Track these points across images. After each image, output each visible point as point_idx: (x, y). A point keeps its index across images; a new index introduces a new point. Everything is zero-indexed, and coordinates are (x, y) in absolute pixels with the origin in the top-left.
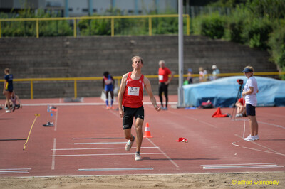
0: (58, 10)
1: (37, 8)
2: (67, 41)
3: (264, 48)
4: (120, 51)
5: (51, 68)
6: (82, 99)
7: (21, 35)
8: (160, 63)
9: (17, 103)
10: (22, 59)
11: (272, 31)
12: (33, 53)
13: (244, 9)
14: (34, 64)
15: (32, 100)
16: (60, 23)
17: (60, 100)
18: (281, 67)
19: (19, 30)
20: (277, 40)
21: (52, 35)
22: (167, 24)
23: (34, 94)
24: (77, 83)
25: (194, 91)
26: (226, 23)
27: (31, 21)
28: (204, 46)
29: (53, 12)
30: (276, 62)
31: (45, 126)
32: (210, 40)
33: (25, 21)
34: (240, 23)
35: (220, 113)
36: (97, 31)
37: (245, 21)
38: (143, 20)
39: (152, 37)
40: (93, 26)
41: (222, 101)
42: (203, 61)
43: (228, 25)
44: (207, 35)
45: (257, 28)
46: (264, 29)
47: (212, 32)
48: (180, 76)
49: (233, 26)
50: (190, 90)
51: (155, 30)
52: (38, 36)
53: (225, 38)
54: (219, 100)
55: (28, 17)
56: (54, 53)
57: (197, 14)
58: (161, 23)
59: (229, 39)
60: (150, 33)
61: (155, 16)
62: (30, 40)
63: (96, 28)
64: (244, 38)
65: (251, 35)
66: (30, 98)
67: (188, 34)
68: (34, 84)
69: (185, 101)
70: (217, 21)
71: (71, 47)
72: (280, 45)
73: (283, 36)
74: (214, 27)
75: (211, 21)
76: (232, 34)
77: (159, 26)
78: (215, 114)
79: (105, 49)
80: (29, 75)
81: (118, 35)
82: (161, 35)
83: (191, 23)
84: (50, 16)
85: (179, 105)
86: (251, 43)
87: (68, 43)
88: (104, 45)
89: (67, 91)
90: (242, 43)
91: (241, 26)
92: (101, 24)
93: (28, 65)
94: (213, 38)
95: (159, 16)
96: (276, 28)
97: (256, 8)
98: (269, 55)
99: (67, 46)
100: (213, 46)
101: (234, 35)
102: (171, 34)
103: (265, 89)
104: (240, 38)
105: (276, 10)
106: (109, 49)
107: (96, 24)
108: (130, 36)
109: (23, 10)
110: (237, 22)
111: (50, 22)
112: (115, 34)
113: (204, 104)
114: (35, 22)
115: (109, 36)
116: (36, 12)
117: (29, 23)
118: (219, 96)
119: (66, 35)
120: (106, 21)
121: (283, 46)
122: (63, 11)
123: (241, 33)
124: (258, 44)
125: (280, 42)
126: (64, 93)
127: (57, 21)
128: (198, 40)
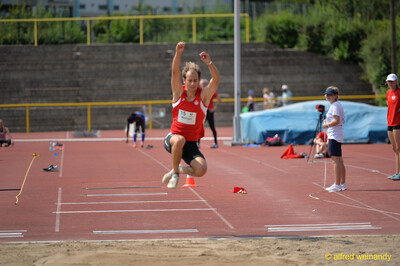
0: (65, 7)
1: (35, 4)
2: (78, 51)
3: (354, 61)
4: (152, 65)
5: (55, 89)
6: (98, 133)
7: (13, 42)
9: (7, 138)
10: (14, 76)
11: (365, 36)
12: (29, 67)
13: (325, 5)
14: (31, 83)
15: (28, 134)
16: (67, 26)
17: (68, 133)
18: (379, 87)
19: (9, 35)
20: (373, 50)
21: (56, 43)
22: (218, 27)
23: (31, 126)
24: (91, 109)
25: (256, 122)
26: (301, 26)
27: (27, 23)
28: (270, 58)
29: (57, 10)
30: (371, 81)
31: (46, 170)
32: (279, 49)
33: (19, 23)
34: (321, 26)
35: (292, 152)
36: (119, 36)
37: (328, 23)
38: (184, 22)
39: (197, 44)
40: (114, 30)
41: (295, 136)
42: (269, 78)
43: (304, 29)
44: (274, 42)
45: (344, 32)
46: (354, 34)
47: (281, 38)
48: (236, 100)
49: (310, 29)
50: (250, 121)
51: (201, 36)
52: (36, 44)
53: (300, 46)
54: (291, 134)
55: (23, 18)
56: (59, 67)
57: (259, 12)
58: (210, 25)
59: (305, 48)
60: (194, 40)
61: (201, 16)
62: (25, 49)
63: (117, 33)
64: (325, 47)
65: (336, 42)
66: (25, 131)
67: (248, 41)
68: (31, 111)
69: (244, 135)
70: (288, 23)
71: (83, 60)
72: (377, 57)
73: (380, 44)
74: (284, 31)
75: (280, 23)
76: (309, 42)
77: (207, 29)
78: (285, 154)
79: (131, 63)
80: (25, 99)
81: (149, 43)
82: (210, 43)
83: (251, 25)
84: (54, 16)
85: (235, 142)
86: (336, 54)
87: (79, 54)
88: (130, 56)
89: (76, 121)
90: (324, 53)
91: (323, 30)
92: (125, 28)
93: (22, 85)
94: (283, 47)
95: (207, 16)
96: (370, 33)
97: (342, 4)
98: (361, 71)
99: (78, 58)
100: (282, 58)
101: (312, 43)
102: (223, 42)
103: (355, 120)
104: (321, 47)
105: (371, 7)
106: (137, 62)
107: (118, 26)
108: (165, 43)
109: (15, 6)
110: (316, 24)
111: (53, 23)
112: (144, 41)
113: (270, 140)
114: (32, 23)
115: (136, 44)
116: (34, 9)
117: (24, 25)
118: (291, 129)
119: (76, 42)
120: (133, 23)
121: (381, 58)
122: (71, 8)
123: (323, 40)
124: (346, 55)
125: (376, 53)
126: (73, 124)
127: (63, 22)
128: (262, 49)
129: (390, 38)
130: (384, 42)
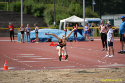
3: (41, 17)
8: (10, 23)
11: (45, 9)
18: (50, 25)
20: (48, 13)
28: (15, 16)
30: (47, 23)
32: (18, 13)
34: (31, 6)
35: (53, 44)
37: (33, 5)
42: (15, 22)
43: (25, 7)
44: (16, 11)
45: (38, 8)
46: (41, 9)
47: (18, 9)
49: (27, 7)
57: (11, 2)
59: (26, 13)
64: (32, 12)
65: (36, 11)
67: (8, 10)
72: (49, 15)
73: (50, 12)
75: (18, 5)
76: (27, 11)
86: (36, 15)
90: (32, 14)
91: (31, 7)
96: (47, 8)
98: (44, 20)
101: (28, 11)
104: (31, 12)
110: (29, 5)
113: (34, 40)
121: (50, 16)
124: (39, 15)
125: (49, 14)
128: (12, 13)
129: (53, 10)
130: (51, 11)
